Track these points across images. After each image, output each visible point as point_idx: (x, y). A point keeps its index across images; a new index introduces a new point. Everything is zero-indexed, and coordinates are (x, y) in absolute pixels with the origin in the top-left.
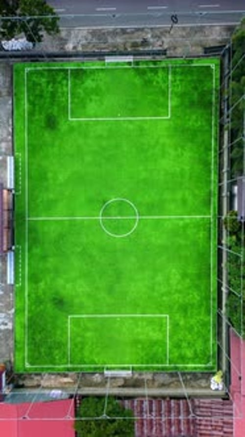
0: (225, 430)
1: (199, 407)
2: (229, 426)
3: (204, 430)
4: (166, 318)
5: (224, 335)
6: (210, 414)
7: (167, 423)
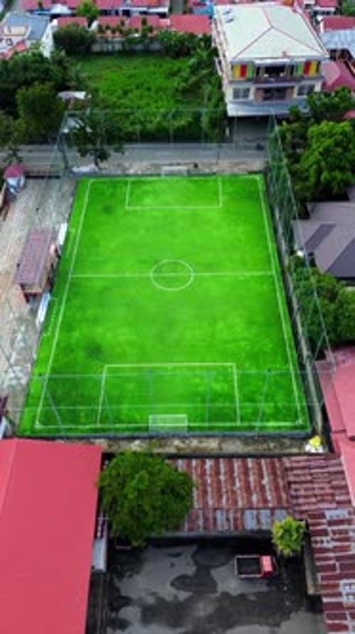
0: (338, 498)
1: (292, 469)
2: (343, 491)
3: (304, 504)
4: (231, 367)
5: (310, 378)
6: (309, 478)
7: (244, 490)
